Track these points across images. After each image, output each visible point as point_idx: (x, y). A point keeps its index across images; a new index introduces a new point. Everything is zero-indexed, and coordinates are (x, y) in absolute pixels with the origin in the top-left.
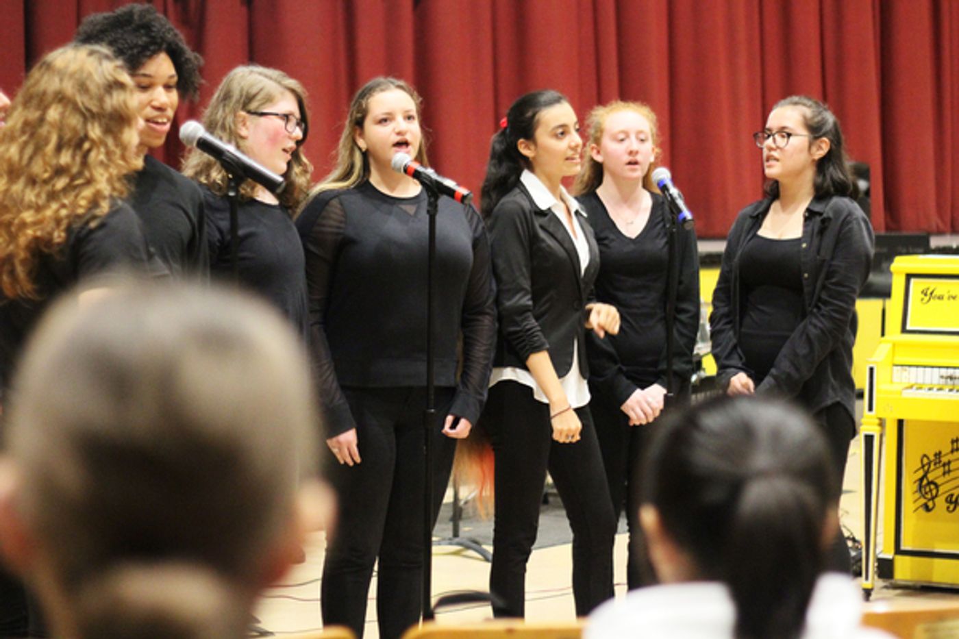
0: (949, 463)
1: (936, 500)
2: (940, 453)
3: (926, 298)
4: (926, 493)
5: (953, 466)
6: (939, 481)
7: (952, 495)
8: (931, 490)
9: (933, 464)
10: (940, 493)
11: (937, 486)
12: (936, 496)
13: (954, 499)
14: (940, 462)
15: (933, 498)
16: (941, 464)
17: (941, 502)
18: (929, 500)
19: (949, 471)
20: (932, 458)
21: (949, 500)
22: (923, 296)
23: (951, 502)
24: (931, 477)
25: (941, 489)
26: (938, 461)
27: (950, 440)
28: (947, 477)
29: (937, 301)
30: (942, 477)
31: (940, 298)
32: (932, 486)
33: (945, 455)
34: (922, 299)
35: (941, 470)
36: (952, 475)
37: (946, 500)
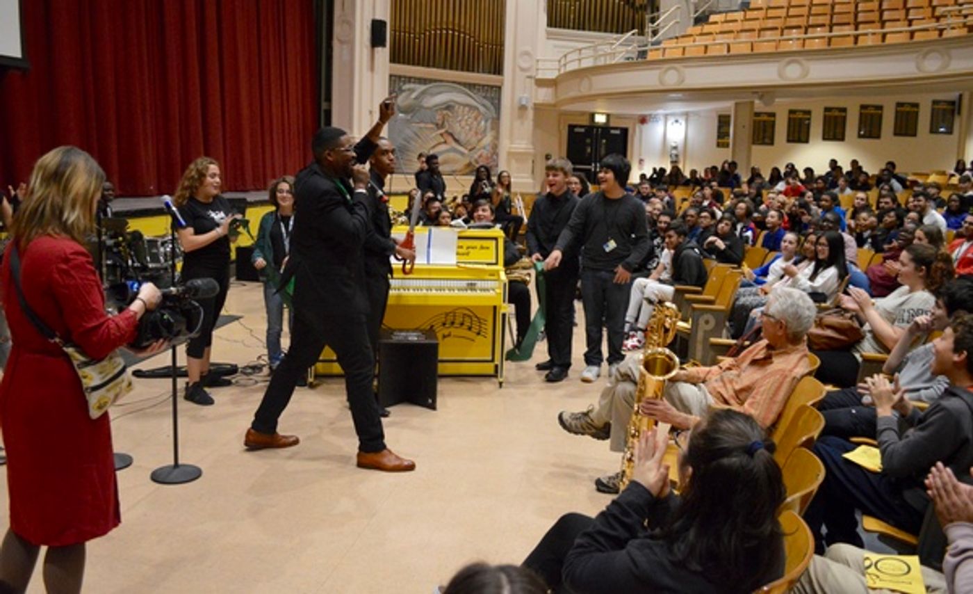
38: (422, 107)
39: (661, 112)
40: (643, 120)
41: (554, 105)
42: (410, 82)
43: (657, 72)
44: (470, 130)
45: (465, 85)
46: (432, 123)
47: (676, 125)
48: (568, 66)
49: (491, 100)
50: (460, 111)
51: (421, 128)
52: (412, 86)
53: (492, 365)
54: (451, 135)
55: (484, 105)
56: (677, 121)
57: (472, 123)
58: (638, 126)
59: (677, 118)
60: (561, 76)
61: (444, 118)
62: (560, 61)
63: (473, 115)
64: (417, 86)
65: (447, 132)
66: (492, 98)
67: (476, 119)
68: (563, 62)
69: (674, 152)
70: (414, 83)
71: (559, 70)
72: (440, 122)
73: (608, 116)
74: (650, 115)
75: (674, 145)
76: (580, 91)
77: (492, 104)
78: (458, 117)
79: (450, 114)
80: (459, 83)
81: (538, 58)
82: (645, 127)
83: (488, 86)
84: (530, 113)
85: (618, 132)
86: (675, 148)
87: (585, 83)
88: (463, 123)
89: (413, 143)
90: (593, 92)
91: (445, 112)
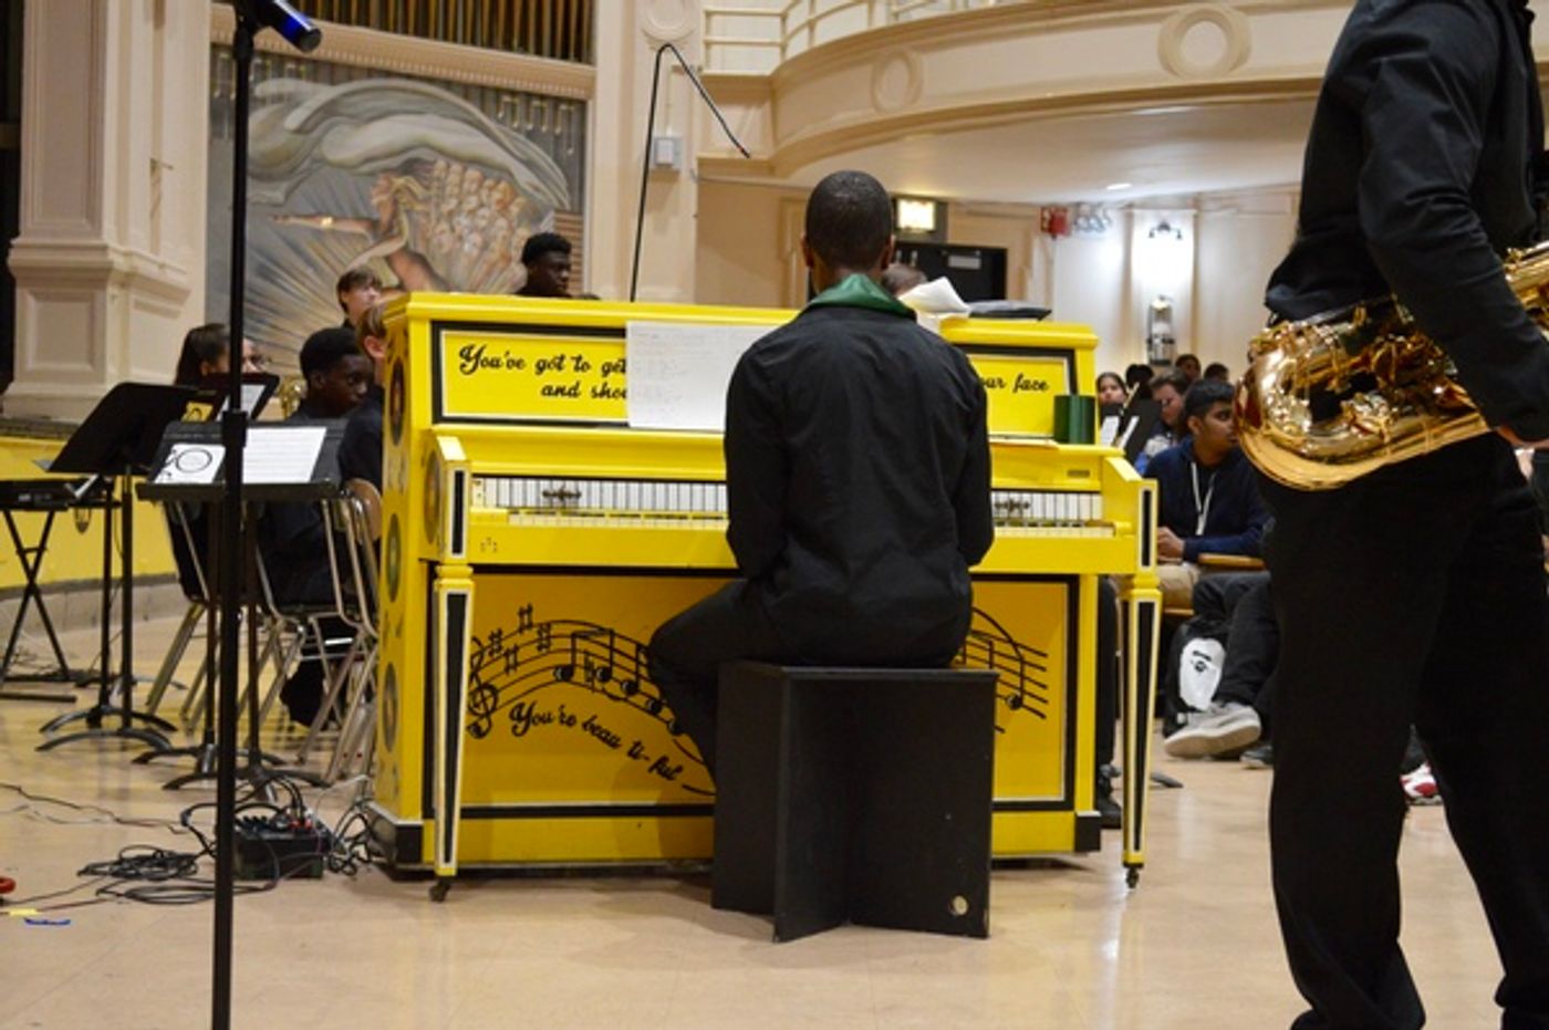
0: (516, 649)
1: (494, 717)
2: (500, 632)
3: (470, 365)
4: (477, 706)
5: (521, 656)
6: (497, 683)
7: (521, 706)
8: (484, 700)
9: (486, 653)
10: (500, 703)
11: (495, 692)
12: (494, 709)
13: (524, 713)
14: (500, 648)
15: (488, 714)
16: (502, 652)
17: (501, 718)
18: (482, 717)
19: (516, 664)
20: (486, 643)
21: (516, 715)
22: (463, 361)
23: (520, 719)
24: (484, 676)
25: (503, 697)
26: (495, 647)
27: (517, 610)
28: (513, 675)
29: (488, 369)
30: (504, 676)
31: (495, 364)
32: (487, 693)
33: (508, 637)
34: (463, 366)
35: (502, 663)
36: (522, 671)
37: (511, 716)
38: (322, 161)
39: (1120, 191)
40: (1056, 223)
41: (770, 168)
42: (280, 74)
43: (1154, 30)
44: (485, 247)
45: (466, 90)
46: (358, 219)
47: (1161, 236)
48: (820, 26)
49: (555, 145)
50: (453, 178)
51: (319, 233)
52: (287, 85)
53: (1064, 821)
54: (422, 261)
55: (529, 164)
56: (1164, 227)
57: (492, 221)
58: (1039, 243)
59: (1165, 214)
60: (786, 65)
61: (395, 202)
62: (784, 17)
63: (497, 195)
64: (305, 86)
65: (405, 249)
66: (558, 138)
67: (504, 207)
68: (798, 16)
69: (1160, 328)
70: (297, 75)
71: (784, 48)
72: (384, 216)
73: (941, 207)
74: (1078, 205)
75: (1159, 305)
76: (877, 108)
77: (557, 159)
78: (442, 198)
79: (417, 188)
80: (448, 84)
81: (711, 8)
82: (1063, 242)
83: (542, 97)
84: (687, 193)
85: (974, 263)
86: (1163, 315)
87: (897, 72)
88: (463, 221)
89: (291, 284)
90: (923, 107)
91: (400, 181)
